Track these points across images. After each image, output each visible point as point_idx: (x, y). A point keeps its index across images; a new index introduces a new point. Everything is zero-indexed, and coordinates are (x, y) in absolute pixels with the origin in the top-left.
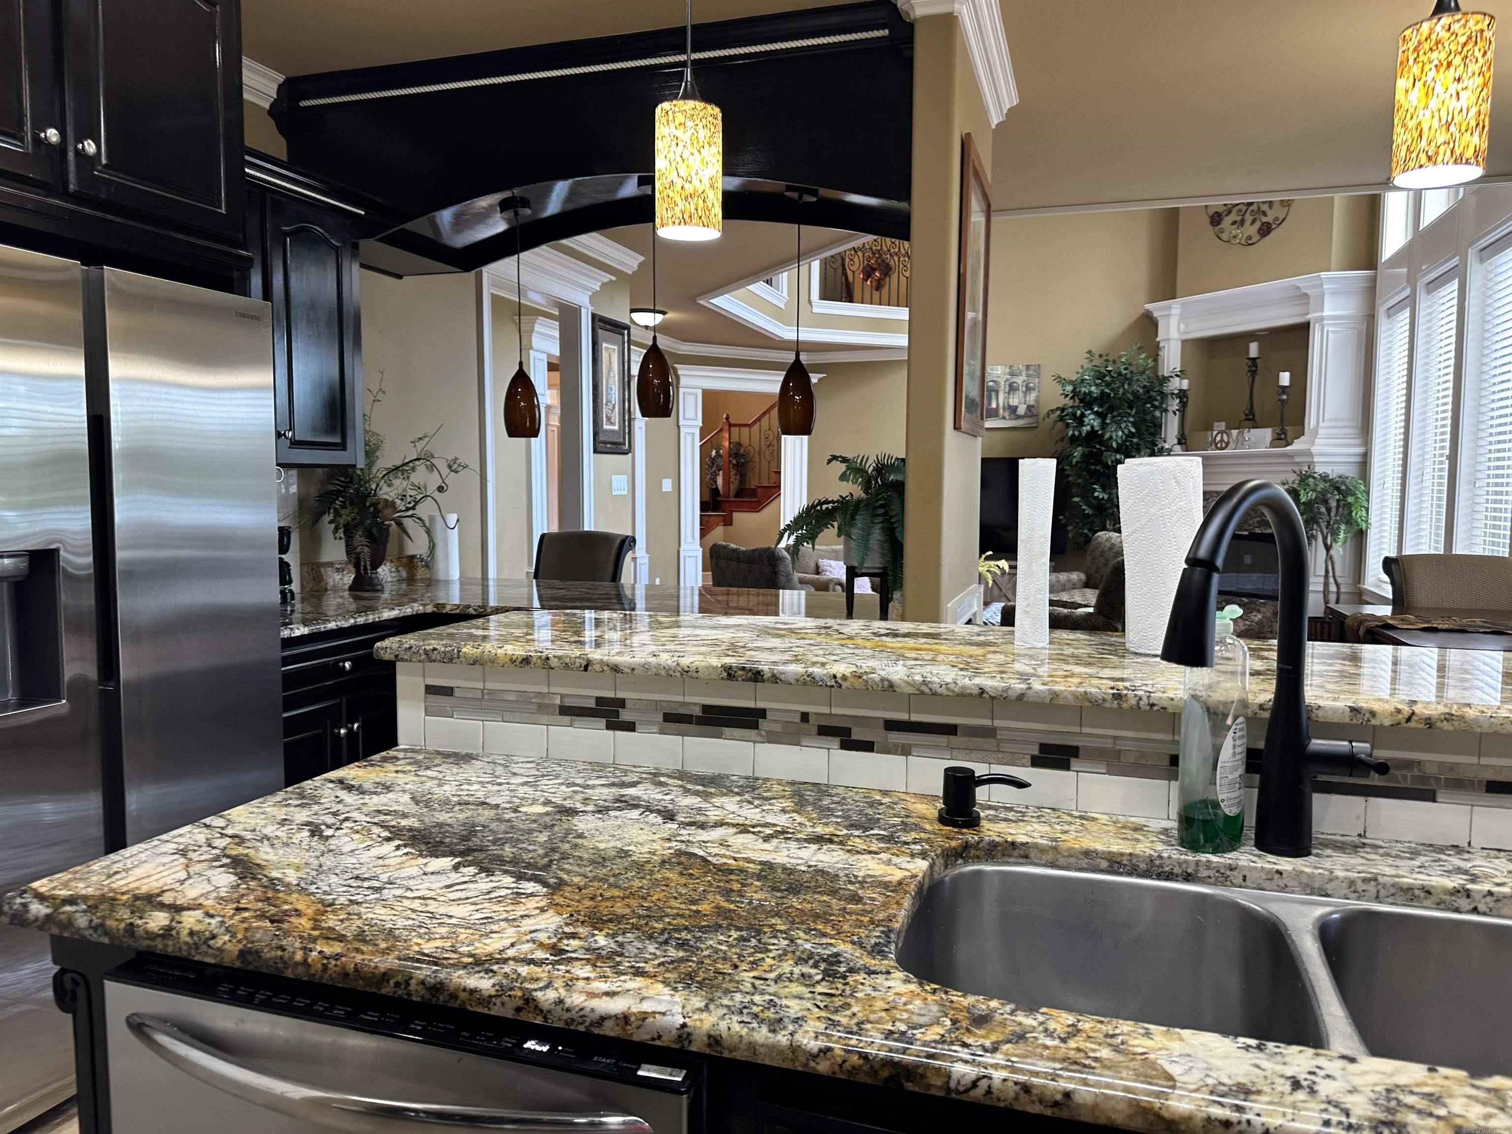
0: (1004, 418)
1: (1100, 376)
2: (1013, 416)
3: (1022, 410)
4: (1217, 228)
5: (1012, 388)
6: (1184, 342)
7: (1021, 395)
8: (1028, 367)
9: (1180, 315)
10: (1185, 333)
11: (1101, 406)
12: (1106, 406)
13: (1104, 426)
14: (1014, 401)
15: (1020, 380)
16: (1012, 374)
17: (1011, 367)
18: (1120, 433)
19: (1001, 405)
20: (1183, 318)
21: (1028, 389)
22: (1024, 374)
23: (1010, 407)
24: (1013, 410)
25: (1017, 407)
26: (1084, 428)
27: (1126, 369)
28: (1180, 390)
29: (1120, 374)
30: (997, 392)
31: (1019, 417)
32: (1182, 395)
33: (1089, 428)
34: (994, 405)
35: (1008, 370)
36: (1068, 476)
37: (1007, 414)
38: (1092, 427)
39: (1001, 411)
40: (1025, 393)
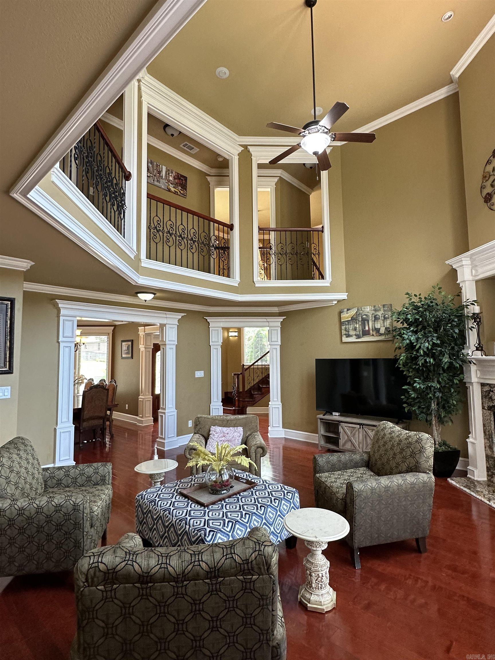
0: (373, 335)
1: (416, 308)
2: (378, 334)
3: (382, 330)
4: (489, 204)
5: (376, 318)
6: (477, 282)
7: (382, 322)
8: (384, 306)
9: (471, 265)
10: (476, 276)
11: (417, 326)
12: (420, 327)
13: (417, 339)
14: (378, 326)
15: (380, 313)
16: (376, 310)
17: (374, 306)
18: (427, 344)
19: (371, 328)
20: (474, 266)
21: (385, 318)
22: (382, 310)
23: (376, 329)
24: (378, 330)
25: (380, 329)
26: (405, 341)
27: (432, 302)
28: (474, 314)
29: (429, 306)
30: (368, 321)
31: (381, 335)
32: (476, 317)
33: (408, 341)
34: (367, 328)
35: (373, 309)
36: (403, 371)
37: (374, 333)
38: (410, 340)
39: (371, 331)
40: (384, 321)
